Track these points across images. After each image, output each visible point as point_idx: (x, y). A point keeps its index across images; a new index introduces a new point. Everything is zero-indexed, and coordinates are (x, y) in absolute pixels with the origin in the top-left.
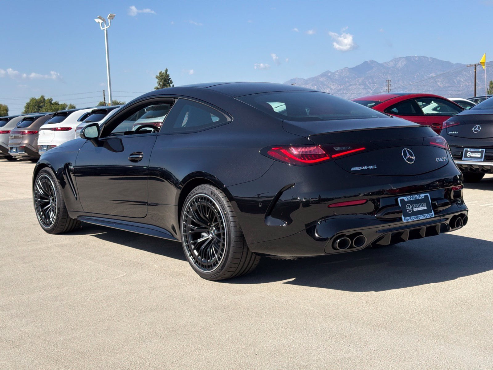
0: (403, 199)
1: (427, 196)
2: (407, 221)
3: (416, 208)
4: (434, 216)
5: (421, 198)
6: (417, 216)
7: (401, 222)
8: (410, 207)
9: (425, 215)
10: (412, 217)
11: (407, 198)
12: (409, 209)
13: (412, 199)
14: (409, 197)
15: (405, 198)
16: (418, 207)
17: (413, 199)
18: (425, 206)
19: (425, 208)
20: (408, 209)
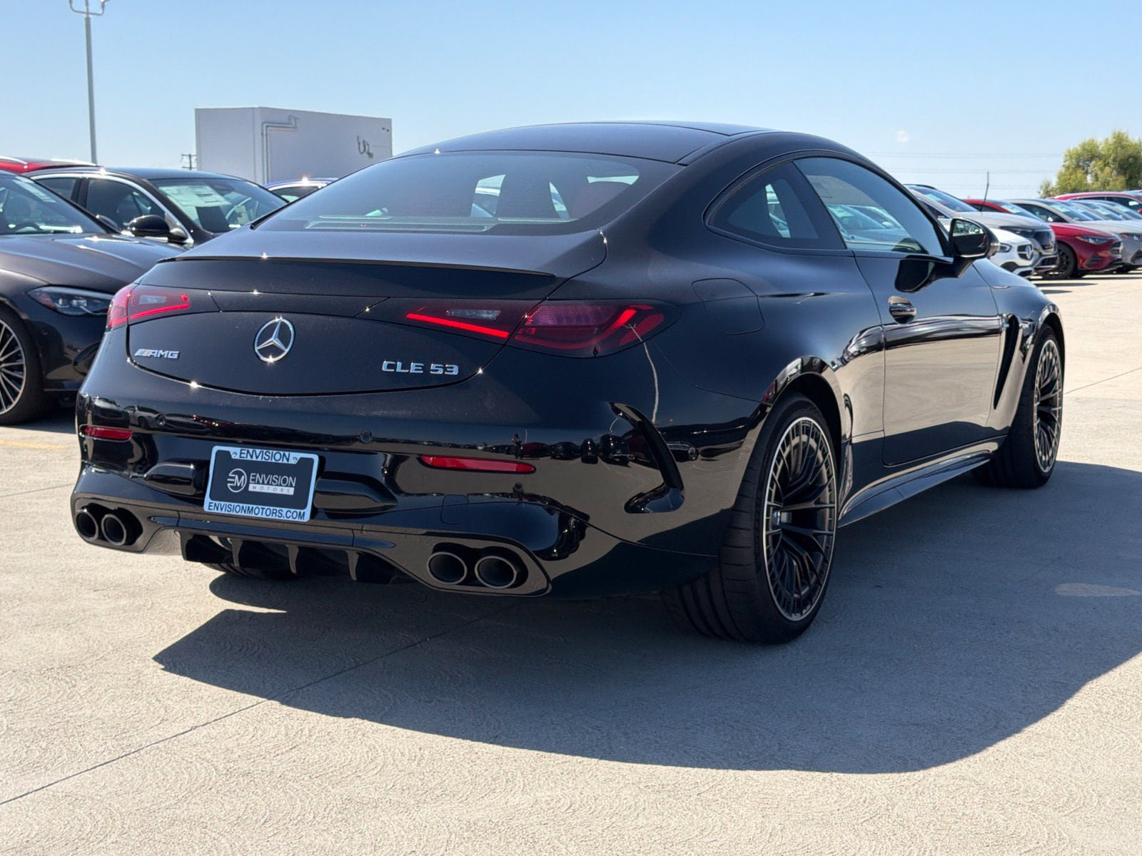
0: (228, 452)
1: (312, 461)
2: (216, 511)
3: (258, 483)
4: (307, 518)
5: (285, 461)
6: (251, 506)
7: (197, 509)
8: (240, 479)
9: (278, 509)
10: (236, 504)
11: (241, 453)
12: (236, 481)
13: (257, 457)
14: (248, 452)
15: (235, 452)
16: (268, 484)
17: (259, 459)
18: (291, 486)
19: (291, 491)
20: (233, 482)
